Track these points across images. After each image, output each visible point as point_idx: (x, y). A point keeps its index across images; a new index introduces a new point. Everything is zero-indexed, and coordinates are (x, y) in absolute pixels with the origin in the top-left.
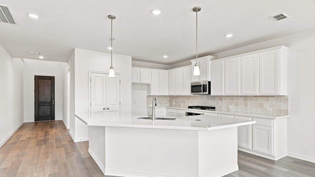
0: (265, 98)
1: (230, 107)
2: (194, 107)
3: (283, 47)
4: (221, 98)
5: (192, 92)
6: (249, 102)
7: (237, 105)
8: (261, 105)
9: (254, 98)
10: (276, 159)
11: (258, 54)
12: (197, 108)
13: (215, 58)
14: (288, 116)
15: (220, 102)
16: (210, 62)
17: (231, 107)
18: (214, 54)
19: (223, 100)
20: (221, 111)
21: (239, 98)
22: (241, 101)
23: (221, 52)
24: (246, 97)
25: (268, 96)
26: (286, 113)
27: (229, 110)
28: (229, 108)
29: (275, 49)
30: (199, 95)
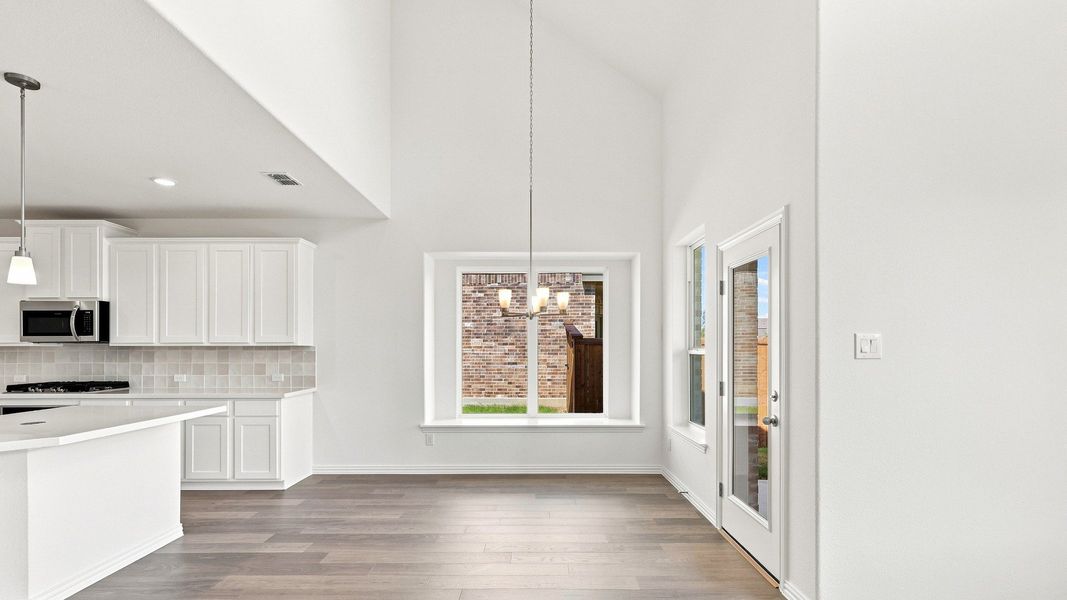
0: (270, 352)
1: (177, 378)
2: (34, 386)
3: (302, 240)
4: (148, 352)
5: (26, 333)
6: (232, 363)
7: (200, 371)
8: (261, 369)
9: (246, 352)
10: (286, 486)
11: (252, 245)
12: (49, 387)
13: (127, 232)
14: (313, 390)
15: (145, 366)
16: (106, 242)
17: (181, 378)
18: (126, 221)
19: (156, 360)
20: (152, 391)
21: (206, 351)
22: (210, 361)
23: (150, 217)
24: (223, 351)
25: (276, 348)
26: (311, 382)
27: (174, 386)
28: (175, 380)
29: (286, 243)
30: (62, 345)
